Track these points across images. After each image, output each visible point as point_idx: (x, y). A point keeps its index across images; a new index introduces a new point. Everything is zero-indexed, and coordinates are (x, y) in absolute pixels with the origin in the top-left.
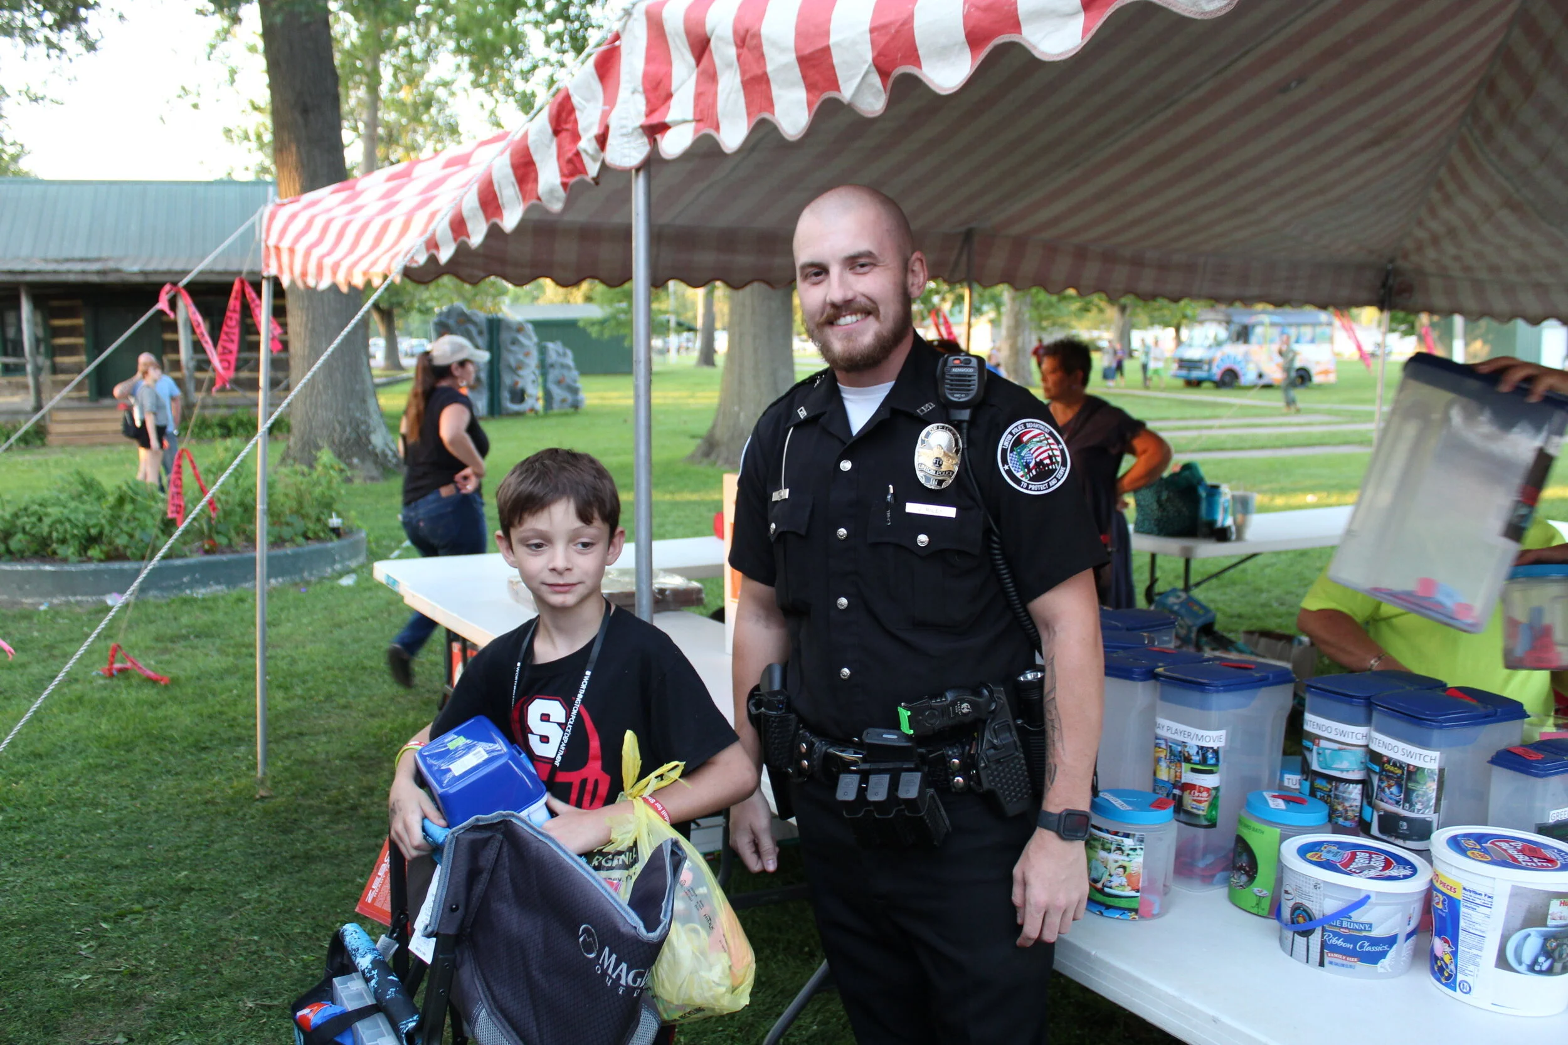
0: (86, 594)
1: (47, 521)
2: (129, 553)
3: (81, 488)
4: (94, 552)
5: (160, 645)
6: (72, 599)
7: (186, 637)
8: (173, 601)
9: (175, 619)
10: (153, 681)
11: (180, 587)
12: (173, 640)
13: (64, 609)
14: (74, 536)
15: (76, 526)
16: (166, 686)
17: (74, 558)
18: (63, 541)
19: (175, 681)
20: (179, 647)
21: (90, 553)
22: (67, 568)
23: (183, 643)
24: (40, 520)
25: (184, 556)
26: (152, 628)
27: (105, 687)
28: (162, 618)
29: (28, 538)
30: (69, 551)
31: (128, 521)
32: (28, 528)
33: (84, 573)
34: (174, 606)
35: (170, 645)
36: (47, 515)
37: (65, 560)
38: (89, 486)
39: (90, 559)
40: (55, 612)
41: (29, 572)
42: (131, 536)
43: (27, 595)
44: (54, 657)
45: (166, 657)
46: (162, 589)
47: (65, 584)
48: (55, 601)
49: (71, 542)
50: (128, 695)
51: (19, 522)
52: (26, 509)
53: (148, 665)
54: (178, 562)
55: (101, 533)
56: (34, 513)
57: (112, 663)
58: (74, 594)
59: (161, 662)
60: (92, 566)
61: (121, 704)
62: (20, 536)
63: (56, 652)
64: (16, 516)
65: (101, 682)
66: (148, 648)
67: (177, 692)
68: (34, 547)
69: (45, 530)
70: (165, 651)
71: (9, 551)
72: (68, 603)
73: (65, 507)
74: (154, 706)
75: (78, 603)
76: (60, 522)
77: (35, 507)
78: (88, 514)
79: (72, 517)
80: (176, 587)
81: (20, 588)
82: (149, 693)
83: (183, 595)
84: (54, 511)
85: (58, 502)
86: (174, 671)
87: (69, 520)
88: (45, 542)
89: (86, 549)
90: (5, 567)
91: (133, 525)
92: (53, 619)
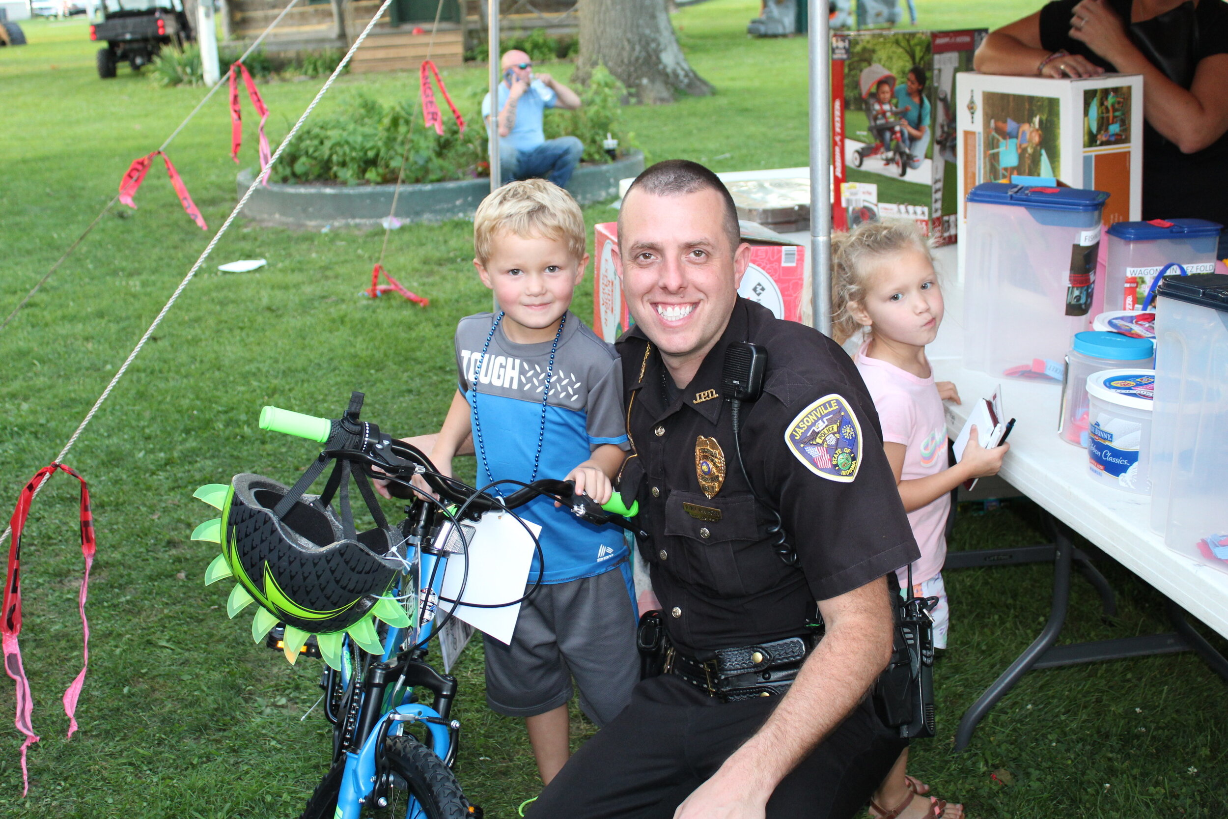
0: (362, 217)
1: (328, 144)
2: (403, 176)
3: (362, 111)
4: (371, 174)
5: (426, 268)
6: (352, 222)
7: (452, 261)
8: (445, 224)
9: (446, 242)
10: (413, 303)
11: (453, 210)
12: (440, 263)
13: (343, 232)
14: (353, 159)
15: (353, 149)
16: (424, 309)
17: (352, 181)
18: (343, 164)
19: (434, 304)
20: (445, 270)
21: (368, 175)
22: (346, 191)
23: (450, 266)
24: (322, 143)
25: (458, 179)
26: (422, 252)
27: (367, 308)
28: (432, 240)
29: (311, 161)
30: (347, 174)
31: (403, 143)
32: (311, 151)
33: (361, 196)
34: (445, 229)
35: (436, 268)
36: (328, 138)
37: (344, 183)
38: (370, 108)
39: (368, 182)
40: (335, 236)
41: (312, 195)
42: (406, 159)
43: (311, 217)
44: (327, 278)
45: (430, 280)
46: (434, 212)
47: (344, 207)
48: (337, 224)
49: (350, 165)
50: (386, 315)
51: (303, 145)
52: (308, 132)
53: (412, 287)
54: (451, 185)
55: (377, 155)
56: (316, 136)
57: (375, 284)
58: (354, 217)
59: (424, 285)
60: (368, 189)
61: (378, 325)
62: (303, 159)
63: (329, 273)
64: (300, 139)
65: (365, 302)
66: (416, 270)
67: (433, 314)
68: (316, 171)
69: (325, 151)
70: (431, 273)
71: (294, 175)
72: (348, 226)
73: (344, 129)
74: (410, 327)
75: (357, 226)
76: (338, 144)
77: (316, 130)
78: (365, 136)
79: (351, 139)
80: (448, 210)
81: (305, 211)
82: (407, 314)
83: (456, 219)
84: (334, 135)
85: (338, 125)
86: (435, 294)
87: (347, 142)
88: (326, 165)
89: (364, 171)
90: (290, 190)
91: (407, 147)
92: (332, 241)
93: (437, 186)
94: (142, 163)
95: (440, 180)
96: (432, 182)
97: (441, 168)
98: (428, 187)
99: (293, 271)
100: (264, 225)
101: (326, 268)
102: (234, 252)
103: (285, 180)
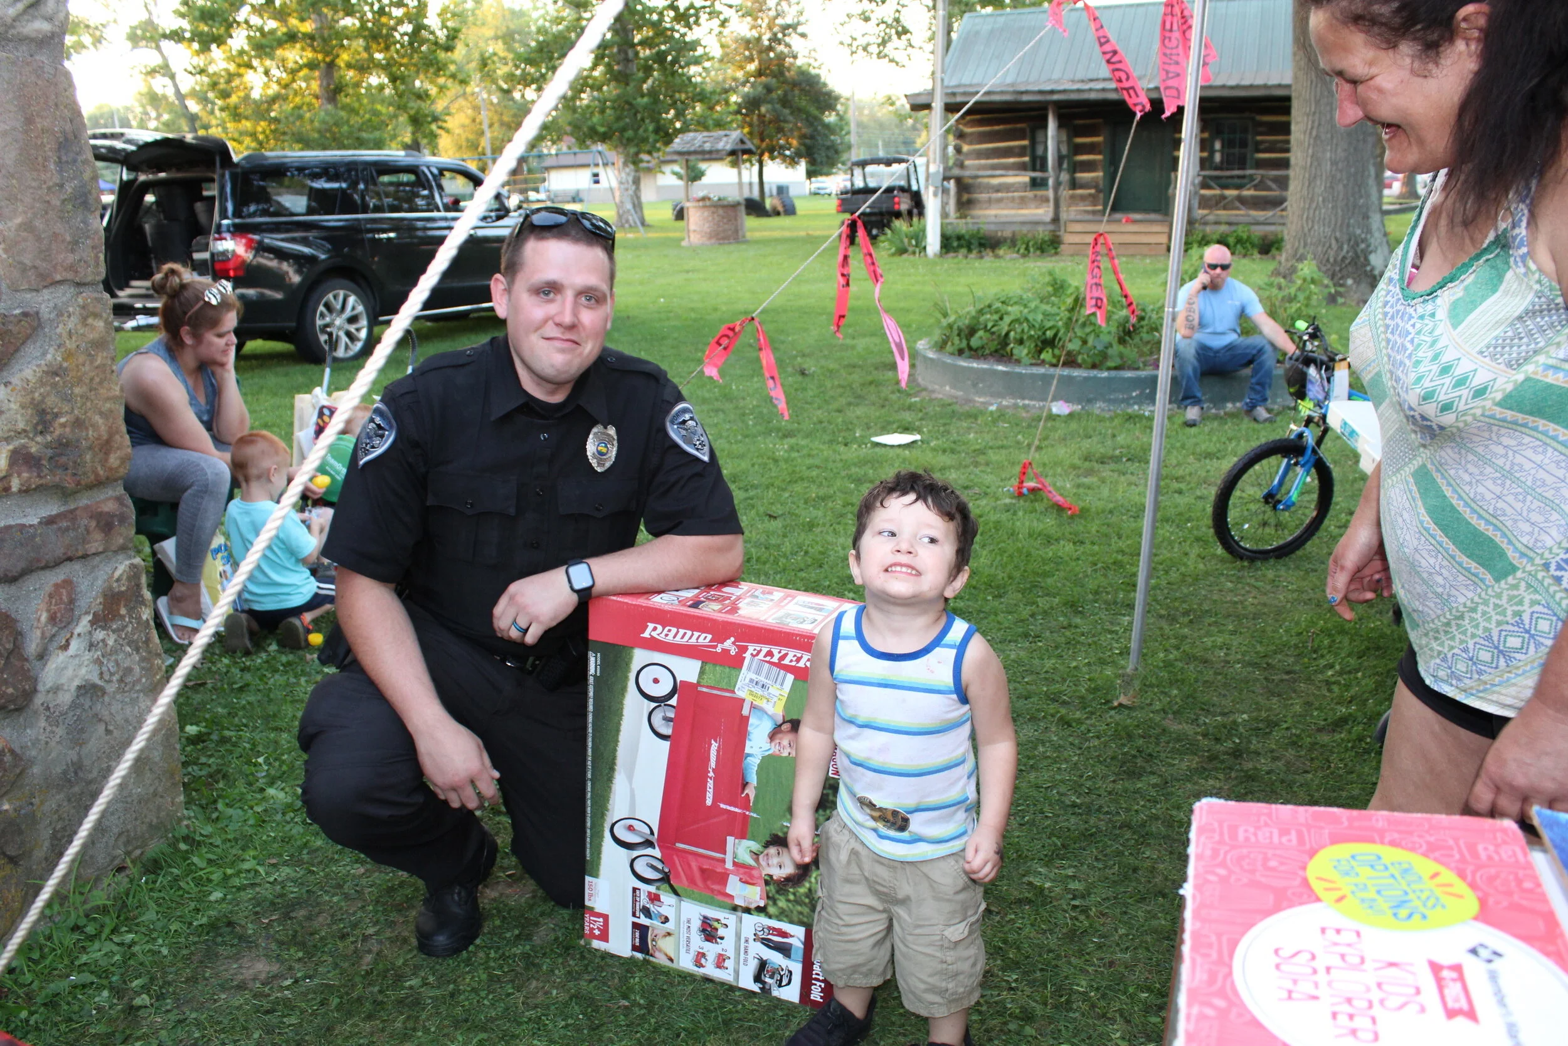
0: (1031, 399)
1: (1007, 320)
2: (1079, 360)
3: (1050, 289)
4: (1046, 355)
5: (1086, 465)
6: (1020, 402)
7: (1116, 459)
8: (1117, 416)
9: (1114, 436)
10: (1060, 508)
11: (1127, 401)
12: (1103, 461)
13: (1010, 412)
14: (1031, 337)
15: (1032, 327)
16: (1072, 517)
17: (1026, 360)
18: (1021, 342)
19: (1084, 513)
20: (1106, 471)
21: (1043, 356)
22: (1018, 370)
23: (1113, 466)
24: (1001, 318)
25: (1138, 369)
26: (1086, 444)
27: (1007, 509)
28: (1100, 433)
29: (988, 335)
30: (1022, 352)
31: (1084, 325)
32: (990, 325)
33: (1033, 376)
34: (1116, 422)
35: (1096, 466)
36: (1007, 313)
37: (1018, 362)
38: (1059, 287)
39: (1043, 363)
40: (1001, 415)
41: (984, 370)
42: (1085, 342)
43: (980, 393)
44: (976, 464)
45: (1086, 480)
46: (1109, 401)
47: (1015, 386)
48: (1004, 403)
49: (1027, 344)
50: (1026, 521)
51: (982, 319)
52: (990, 306)
53: (1061, 487)
54: (1128, 374)
55: (1056, 335)
56: (997, 311)
57: (1022, 482)
58: (1023, 398)
59: (1079, 486)
60: (1041, 370)
61: (1013, 534)
62: (981, 333)
63: (981, 459)
64: (981, 312)
65: (1008, 501)
66: (1074, 467)
67: (1079, 526)
68: (994, 345)
69: (1004, 327)
70: (1090, 472)
71: (970, 348)
72: (1016, 406)
73: (1025, 306)
74: (1049, 540)
75: (1025, 407)
76: (1016, 320)
77: (998, 305)
78: (1046, 315)
79: (1030, 318)
80: (1123, 401)
81: (975, 385)
82: (1049, 523)
83: (1130, 411)
84: (1014, 311)
85: (1020, 301)
86: (1090, 500)
87: (1027, 320)
88: (1004, 341)
89: (1040, 352)
90: (963, 363)
91: (1088, 330)
92: (995, 421)
93: (1113, 373)
94: (732, 329)
95: (1116, 368)
96: (1109, 369)
97: (1121, 356)
98: (1105, 374)
99: (944, 451)
100: (934, 396)
101: (981, 452)
102: (889, 423)
103: (961, 352)
